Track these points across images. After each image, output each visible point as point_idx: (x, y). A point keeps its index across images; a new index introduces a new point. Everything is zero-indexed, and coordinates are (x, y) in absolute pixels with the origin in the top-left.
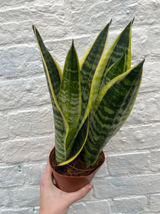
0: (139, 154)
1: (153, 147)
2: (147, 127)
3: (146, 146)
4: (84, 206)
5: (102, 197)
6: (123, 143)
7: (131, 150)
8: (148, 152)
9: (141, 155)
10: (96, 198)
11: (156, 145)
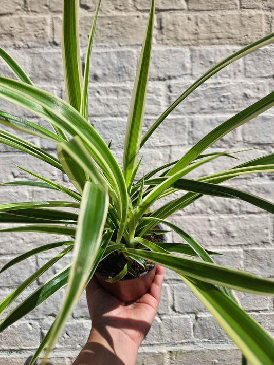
0: (230, 252)
1: (246, 244)
2: (239, 218)
3: (238, 241)
4: (158, 323)
5: (184, 310)
6: (211, 235)
7: (221, 246)
8: (240, 250)
9: (233, 253)
10: (175, 311)
11: (249, 242)
